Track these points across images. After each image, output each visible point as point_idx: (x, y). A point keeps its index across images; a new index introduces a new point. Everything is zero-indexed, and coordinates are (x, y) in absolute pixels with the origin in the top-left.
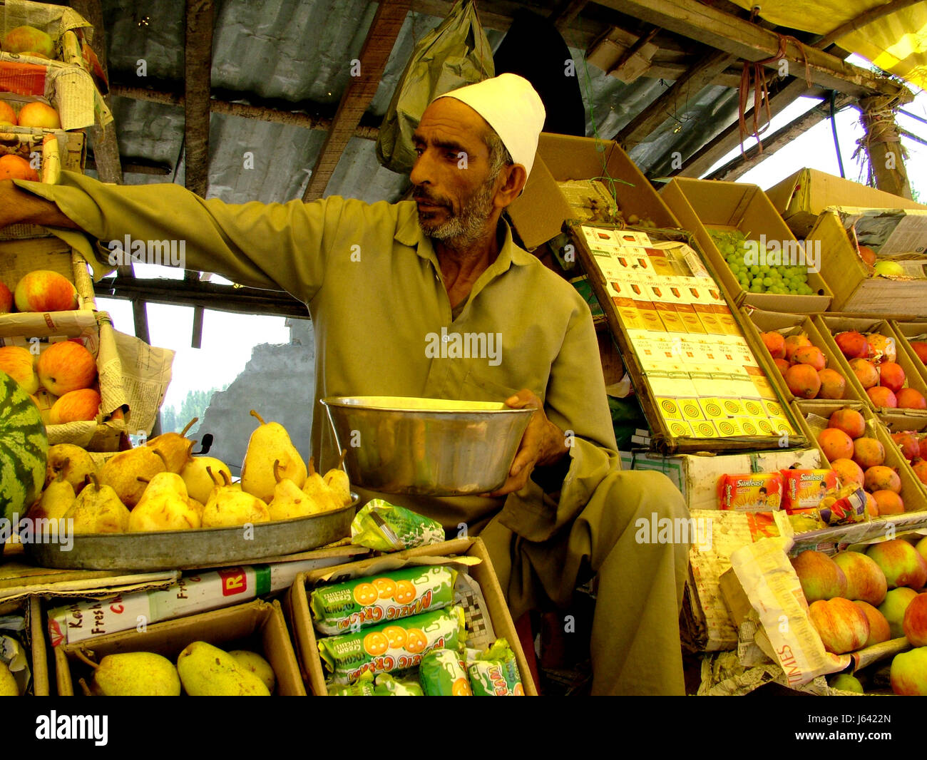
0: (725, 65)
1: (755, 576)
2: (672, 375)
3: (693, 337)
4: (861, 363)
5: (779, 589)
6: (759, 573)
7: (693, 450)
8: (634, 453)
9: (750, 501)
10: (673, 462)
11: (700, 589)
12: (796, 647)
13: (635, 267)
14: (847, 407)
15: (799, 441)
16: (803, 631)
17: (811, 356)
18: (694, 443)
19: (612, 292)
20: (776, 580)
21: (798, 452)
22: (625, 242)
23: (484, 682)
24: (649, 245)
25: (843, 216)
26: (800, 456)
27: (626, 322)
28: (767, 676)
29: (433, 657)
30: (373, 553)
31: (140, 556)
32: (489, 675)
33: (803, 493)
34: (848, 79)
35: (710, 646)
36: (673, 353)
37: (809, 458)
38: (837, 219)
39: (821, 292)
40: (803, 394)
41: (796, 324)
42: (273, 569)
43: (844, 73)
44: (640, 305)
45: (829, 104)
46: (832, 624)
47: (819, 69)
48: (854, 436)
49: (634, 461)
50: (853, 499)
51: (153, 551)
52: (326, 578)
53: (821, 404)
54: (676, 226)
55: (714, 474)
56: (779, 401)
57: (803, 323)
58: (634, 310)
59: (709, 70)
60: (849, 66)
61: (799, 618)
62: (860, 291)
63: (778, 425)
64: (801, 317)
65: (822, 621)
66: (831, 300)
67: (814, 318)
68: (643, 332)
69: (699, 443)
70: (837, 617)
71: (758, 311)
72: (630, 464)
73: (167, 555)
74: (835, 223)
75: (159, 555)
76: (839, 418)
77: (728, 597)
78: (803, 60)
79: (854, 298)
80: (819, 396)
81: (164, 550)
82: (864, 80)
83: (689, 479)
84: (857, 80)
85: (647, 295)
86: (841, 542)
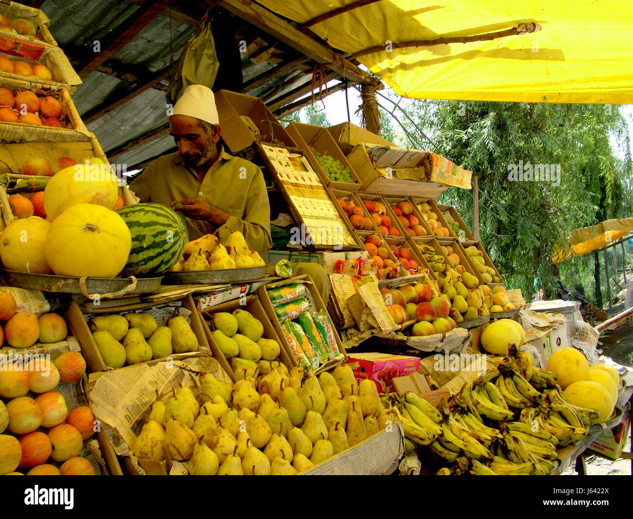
0: (304, 61)
1: (369, 296)
2: (311, 217)
3: (314, 201)
4: (375, 215)
5: (378, 300)
6: (370, 295)
7: (324, 250)
8: (291, 251)
9: (348, 271)
10: (314, 255)
11: (340, 304)
12: (386, 321)
13: (286, 166)
14: (374, 234)
15: (359, 247)
16: (387, 315)
17: (359, 211)
18: (324, 247)
19: (280, 178)
20: (376, 297)
21: (361, 252)
22: (280, 154)
23: (321, 322)
24: (289, 155)
25: (366, 147)
26: (362, 253)
27: (289, 193)
28: (372, 333)
29: (304, 314)
30: (283, 279)
31: (223, 278)
32: (322, 320)
33: (365, 269)
34: (359, 76)
35: (345, 326)
36: (309, 207)
37: (365, 255)
38: (365, 149)
39: (356, 182)
40: (358, 228)
41: (347, 196)
42: (253, 284)
43: (358, 74)
44: (292, 184)
45: (345, 84)
46: (395, 313)
47: (349, 71)
48: (378, 246)
49: (291, 255)
50: (398, 268)
51: (227, 276)
52: (273, 287)
53: (364, 232)
54: (295, 146)
55: (333, 260)
56: (349, 230)
57: (350, 196)
58: (290, 186)
59: (296, 63)
60: (360, 70)
61: (385, 311)
62: (374, 183)
63: (350, 240)
64: (350, 193)
65: (392, 312)
66: (362, 186)
67: (355, 193)
68: (296, 197)
69: (326, 247)
70: (397, 311)
71: (335, 190)
72: (288, 257)
73: (232, 277)
74: (363, 151)
75: (229, 277)
76: (372, 239)
77: (351, 307)
78: (343, 66)
79: (371, 186)
80: (363, 229)
81: (231, 276)
82: (366, 78)
83: (324, 262)
84: (363, 77)
85: (293, 180)
86: (390, 285)
